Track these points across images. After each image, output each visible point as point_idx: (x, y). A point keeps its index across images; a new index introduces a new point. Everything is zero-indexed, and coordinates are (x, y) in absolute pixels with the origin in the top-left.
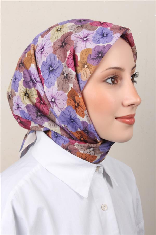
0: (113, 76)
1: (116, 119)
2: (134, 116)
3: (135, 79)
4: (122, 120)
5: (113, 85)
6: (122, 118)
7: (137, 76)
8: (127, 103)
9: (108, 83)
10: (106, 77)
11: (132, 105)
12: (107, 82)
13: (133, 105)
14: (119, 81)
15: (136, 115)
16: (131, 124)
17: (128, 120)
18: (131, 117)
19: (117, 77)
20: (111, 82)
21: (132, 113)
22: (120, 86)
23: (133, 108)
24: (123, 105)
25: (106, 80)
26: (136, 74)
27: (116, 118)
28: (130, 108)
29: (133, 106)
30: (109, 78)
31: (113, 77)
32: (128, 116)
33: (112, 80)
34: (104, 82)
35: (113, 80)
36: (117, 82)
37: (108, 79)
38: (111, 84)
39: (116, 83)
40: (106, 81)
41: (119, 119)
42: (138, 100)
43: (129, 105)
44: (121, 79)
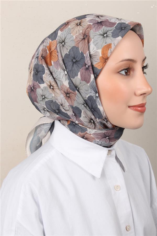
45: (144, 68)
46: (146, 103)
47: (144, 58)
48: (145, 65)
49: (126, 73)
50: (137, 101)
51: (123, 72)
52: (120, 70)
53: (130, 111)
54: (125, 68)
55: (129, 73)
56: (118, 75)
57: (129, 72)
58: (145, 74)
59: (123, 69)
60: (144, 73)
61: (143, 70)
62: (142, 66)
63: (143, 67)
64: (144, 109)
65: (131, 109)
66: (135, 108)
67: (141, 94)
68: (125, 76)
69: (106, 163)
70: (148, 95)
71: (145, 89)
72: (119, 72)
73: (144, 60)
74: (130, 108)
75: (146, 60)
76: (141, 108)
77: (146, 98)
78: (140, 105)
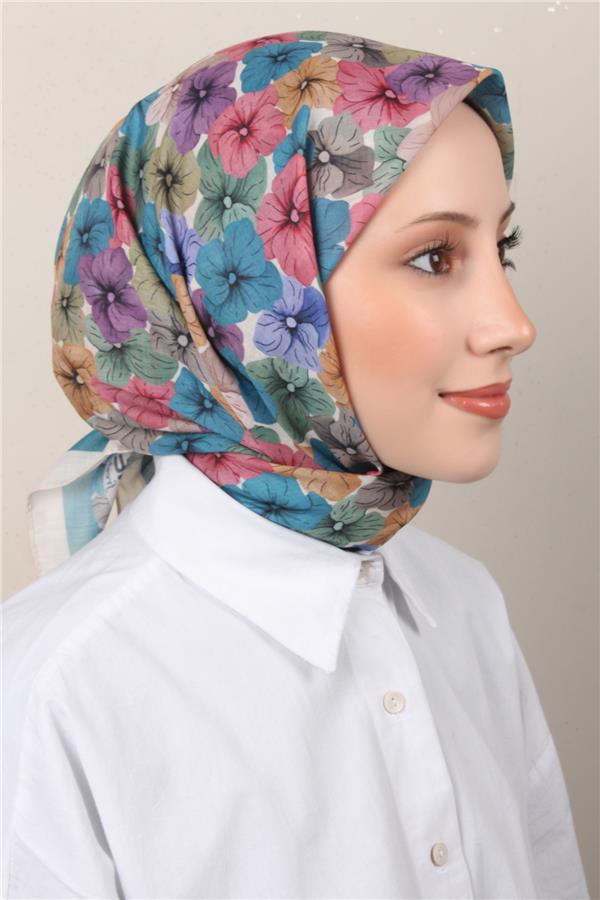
0: (437, 246)
1: (440, 399)
2: (508, 388)
3: (509, 254)
4: (465, 402)
5: (438, 277)
6: (464, 397)
8: (485, 341)
9: (420, 269)
10: (410, 249)
11: (502, 350)
12: (416, 268)
13: (507, 348)
14: (457, 264)
16: (495, 416)
17: (484, 404)
18: (497, 392)
19: (450, 250)
20: (429, 268)
21: (502, 378)
23: (504, 360)
24: (469, 349)
25: (413, 259)
27: (442, 395)
28: (493, 359)
29: (507, 352)
30: (424, 253)
31: (439, 248)
32: (487, 390)
33: (431, 260)
34: (406, 268)
35: (436, 258)
36: (448, 266)
37: (419, 256)
38: (430, 273)
39: (448, 271)
40: (412, 263)
41: (452, 399)
42: (526, 332)
43: (492, 352)
44: (464, 254)
45: (505, 243)
46: (510, 381)
47: (506, 207)
49: (436, 266)
50: (476, 374)
51: (424, 262)
52: (411, 254)
53: (446, 411)
54: (431, 246)
55: (445, 267)
56: (404, 275)
57: (449, 262)
58: (508, 269)
59: (421, 248)
60: (505, 264)
61: (501, 254)
62: (498, 237)
63: (501, 238)
64: (502, 404)
65: (451, 404)
66: (468, 399)
67: (492, 348)
68: (433, 277)
69: (353, 615)
70: (517, 354)
71: (505, 331)
72: (409, 261)
73: (506, 216)
74: (447, 399)
75: (513, 215)
76: (491, 403)
78: (485, 388)
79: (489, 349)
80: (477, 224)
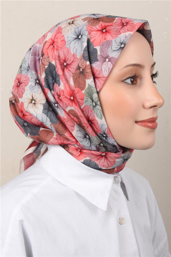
0: (133, 76)
1: (135, 123)
2: (157, 120)
3: (155, 79)
4: (144, 124)
5: (133, 85)
6: (143, 122)
7: (156, 76)
8: (148, 104)
11: (154, 107)
12: (126, 83)
14: (138, 81)
15: (158, 118)
16: (153, 128)
17: (150, 125)
18: (153, 121)
19: (137, 77)
21: (155, 116)
22: (140, 86)
23: (155, 110)
24: (144, 107)
25: (125, 80)
26: (156, 73)
27: (136, 122)
28: (151, 110)
29: (156, 107)
30: (129, 78)
32: (150, 120)
33: (131, 80)
36: (136, 82)
37: (127, 79)
38: (130, 84)
39: (136, 84)
40: (125, 81)
41: (139, 123)
42: (161, 101)
43: (151, 107)
44: (141, 78)
45: (153, 76)
46: (157, 117)
47: (153, 63)
48: (154, 73)
49: (132, 82)
50: (146, 115)
51: (129, 81)
52: (125, 78)
53: (138, 127)
54: (131, 76)
56: (123, 84)
57: (136, 81)
58: (154, 84)
59: (128, 76)
60: (154, 82)
61: (152, 79)
62: (151, 74)
64: (155, 124)
65: (139, 125)
66: (144, 123)
68: (131, 85)
70: (159, 108)
71: (155, 101)
73: (153, 66)
74: (138, 123)
75: (155, 66)
76: (152, 124)
77: (157, 111)
78: (149, 119)
79: (150, 107)
80: (144, 68)
